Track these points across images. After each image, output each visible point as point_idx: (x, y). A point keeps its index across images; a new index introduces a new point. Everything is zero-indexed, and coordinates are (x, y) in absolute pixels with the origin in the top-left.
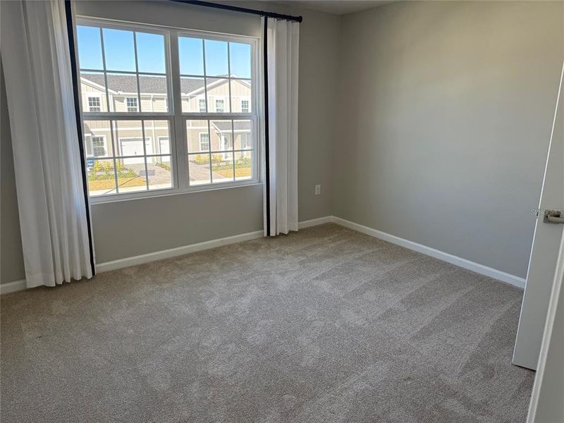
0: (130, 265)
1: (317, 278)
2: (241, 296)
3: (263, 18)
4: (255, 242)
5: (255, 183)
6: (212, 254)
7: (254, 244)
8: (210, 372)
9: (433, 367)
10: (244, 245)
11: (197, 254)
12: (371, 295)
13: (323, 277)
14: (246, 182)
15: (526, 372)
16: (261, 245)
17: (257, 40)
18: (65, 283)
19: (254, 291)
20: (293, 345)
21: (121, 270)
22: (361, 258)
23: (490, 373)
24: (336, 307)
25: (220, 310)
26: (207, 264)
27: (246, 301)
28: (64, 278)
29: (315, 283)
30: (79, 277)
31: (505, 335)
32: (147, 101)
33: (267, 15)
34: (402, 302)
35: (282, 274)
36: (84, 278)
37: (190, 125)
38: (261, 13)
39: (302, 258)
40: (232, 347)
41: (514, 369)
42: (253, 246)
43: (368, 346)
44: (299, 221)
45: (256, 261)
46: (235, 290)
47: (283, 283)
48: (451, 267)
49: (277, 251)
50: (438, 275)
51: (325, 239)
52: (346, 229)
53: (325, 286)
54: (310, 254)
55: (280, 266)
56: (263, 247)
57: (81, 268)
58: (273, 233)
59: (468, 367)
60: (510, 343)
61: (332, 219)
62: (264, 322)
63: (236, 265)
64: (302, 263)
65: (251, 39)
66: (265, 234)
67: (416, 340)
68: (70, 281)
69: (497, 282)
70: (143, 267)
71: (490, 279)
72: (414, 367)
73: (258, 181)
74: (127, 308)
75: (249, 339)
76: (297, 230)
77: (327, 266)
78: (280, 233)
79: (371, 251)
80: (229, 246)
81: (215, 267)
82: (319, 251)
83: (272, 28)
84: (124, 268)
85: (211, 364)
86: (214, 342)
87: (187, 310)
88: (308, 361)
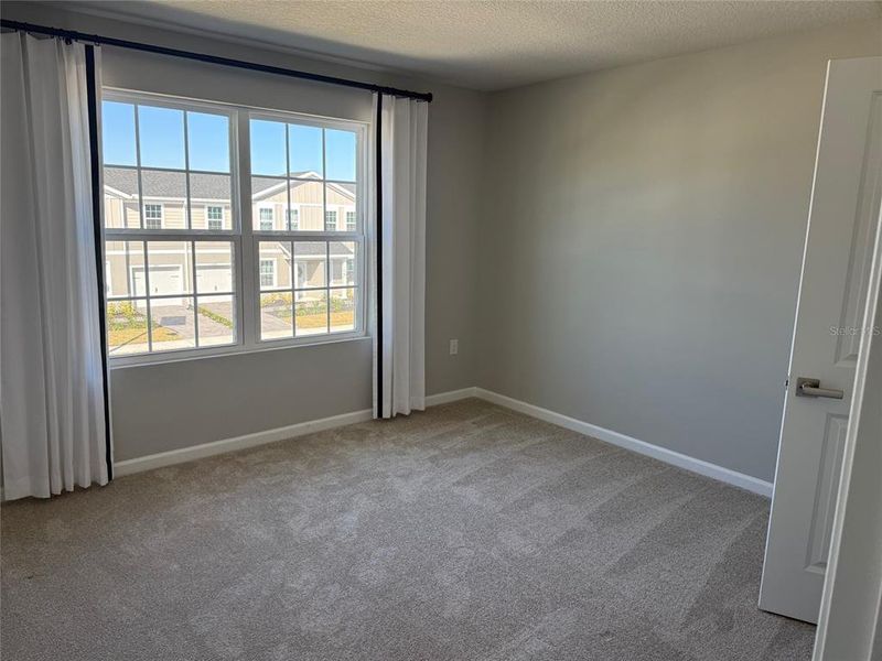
0: (166, 465)
1: (458, 483)
2: (343, 511)
3: (376, 95)
4: (359, 427)
5: (360, 336)
6: (294, 446)
7: (358, 431)
8: (303, 628)
9: (642, 614)
10: (343, 431)
11: (271, 446)
12: (542, 509)
13: (467, 481)
14: (345, 336)
15: (780, 620)
16: (369, 432)
17: (365, 127)
18: (65, 492)
19: (363, 504)
20: (428, 586)
21: (151, 472)
22: (523, 451)
23: (726, 623)
24: (490, 526)
25: (311, 533)
26: (287, 462)
27: (351, 519)
28: (64, 484)
29: (456, 490)
30: (87, 484)
31: (745, 565)
32: (177, 209)
33: (381, 90)
34: (590, 518)
35: (405, 477)
36: (95, 485)
37: (266, 250)
38: (373, 88)
39: (432, 453)
40: (334, 589)
41: (762, 616)
42: (355, 433)
43: (543, 585)
44: (426, 395)
45: (365, 457)
46: (333, 502)
47: (407, 491)
48: (659, 464)
49: (393, 441)
50: (640, 477)
51: (467, 422)
52: (498, 406)
53: (471, 494)
54: (446, 446)
55: (401, 464)
56: (371, 435)
57: (90, 470)
58: (386, 414)
59: (694, 614)
60: (754, 577)
61: (475, 391)
62: (382, 550)
63: (333, 463)
64: (433, 459)
65: (357, 125)
66: (375, 416)
67: (614, 575)
68: (72, 490)
69: (728, 488)
70: (186, 468)
71: (718, 483)
72: (614, 616)
73: (364, 333)
74: (166, 530)
75: (361, 577)
76: (423, 409)
77: (472, 463)
78: (398, 414)
79: (538, 440)
80: (320, 434)
81: (299, 466)
82: (459, 442)
83: (389, 110)
84: (157, 469)
85: (304, 615)
86: (307, 583)
87: (261, 533)
88: (454, 609)
